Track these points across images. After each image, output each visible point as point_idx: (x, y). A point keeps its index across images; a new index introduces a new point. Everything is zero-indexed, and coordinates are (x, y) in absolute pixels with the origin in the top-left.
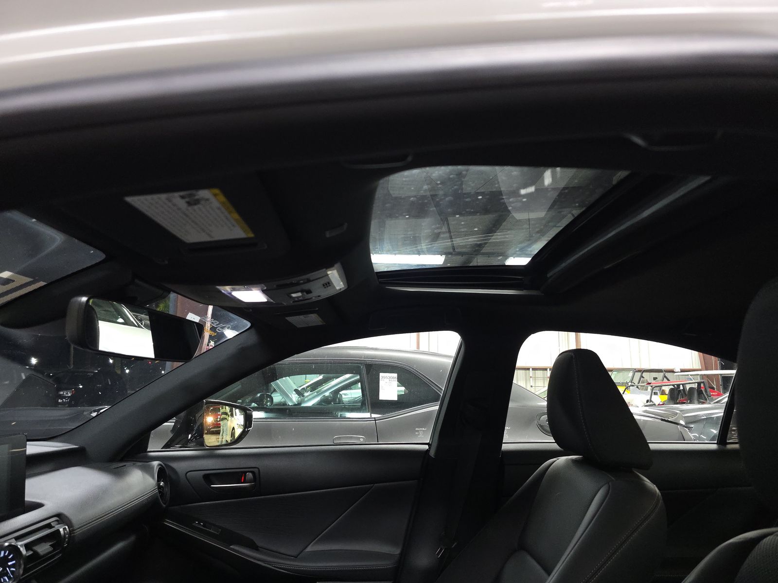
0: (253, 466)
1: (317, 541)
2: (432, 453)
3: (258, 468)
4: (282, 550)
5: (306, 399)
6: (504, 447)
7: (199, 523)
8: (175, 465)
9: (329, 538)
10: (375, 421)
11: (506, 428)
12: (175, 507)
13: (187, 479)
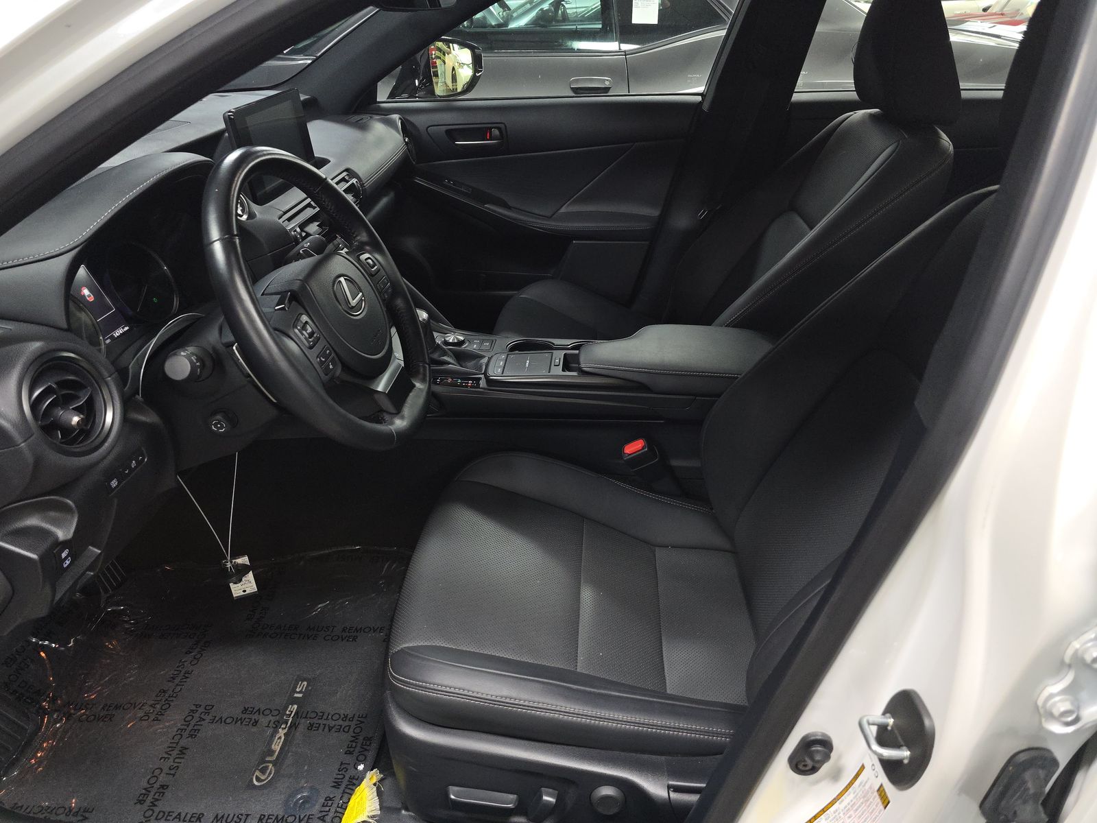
0: (498, 121)
1: (571, 202)
2: (706, 107)
3: (504, 124)
4: (537, 211)
5: (515, 15)
6: (796, 97)
7: (449, 182)
8: (412, 118)
9: (587, 198)
10: (625, 55)
11: (802, 73)
12: (422, 165)
13: (428, 134)
